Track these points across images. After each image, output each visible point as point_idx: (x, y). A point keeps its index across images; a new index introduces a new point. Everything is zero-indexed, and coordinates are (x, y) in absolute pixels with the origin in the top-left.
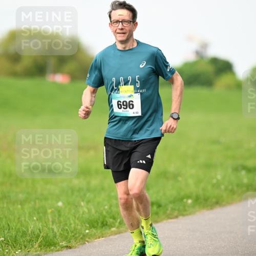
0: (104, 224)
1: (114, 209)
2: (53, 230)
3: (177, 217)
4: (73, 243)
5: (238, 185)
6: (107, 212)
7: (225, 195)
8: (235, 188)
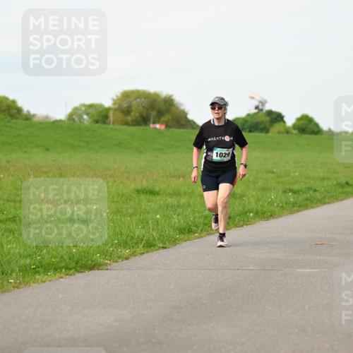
0: (190, 231)
1: (197, 220)
2: (153, 235)
3: (242, 226)
4: (167, 245)
5: (286, 204)
6: (192, 222)
7: (277, 210)
8: (284, 205)
